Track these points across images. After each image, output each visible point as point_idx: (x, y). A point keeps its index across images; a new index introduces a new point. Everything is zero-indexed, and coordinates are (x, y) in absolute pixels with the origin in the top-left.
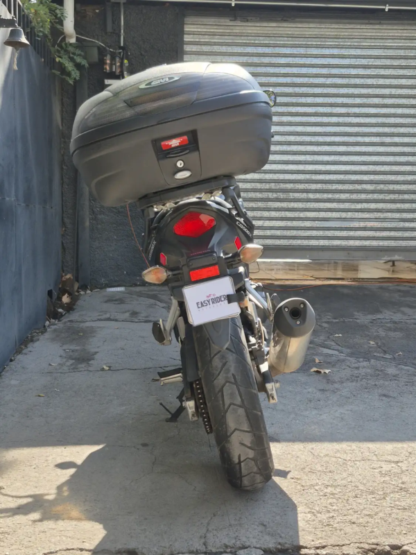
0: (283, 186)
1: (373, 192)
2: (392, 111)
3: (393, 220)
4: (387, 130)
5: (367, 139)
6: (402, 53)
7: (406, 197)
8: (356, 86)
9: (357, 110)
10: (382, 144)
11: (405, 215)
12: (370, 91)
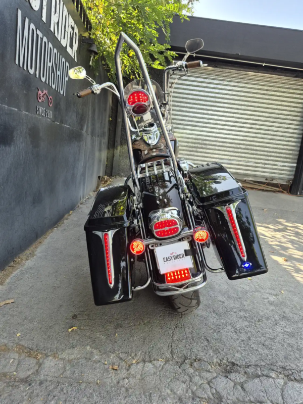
0: (205, 142)
1: (244, 149)
2: (258, 113)
3: (251, 162)
4: (254, 122)
5: (245, 125)
6: (265, 88)
7: (259, 153)
8: (243, 101)
9: (242, 112)
10: (251, 128)
11: (257, 161)
12: (250, 104)
